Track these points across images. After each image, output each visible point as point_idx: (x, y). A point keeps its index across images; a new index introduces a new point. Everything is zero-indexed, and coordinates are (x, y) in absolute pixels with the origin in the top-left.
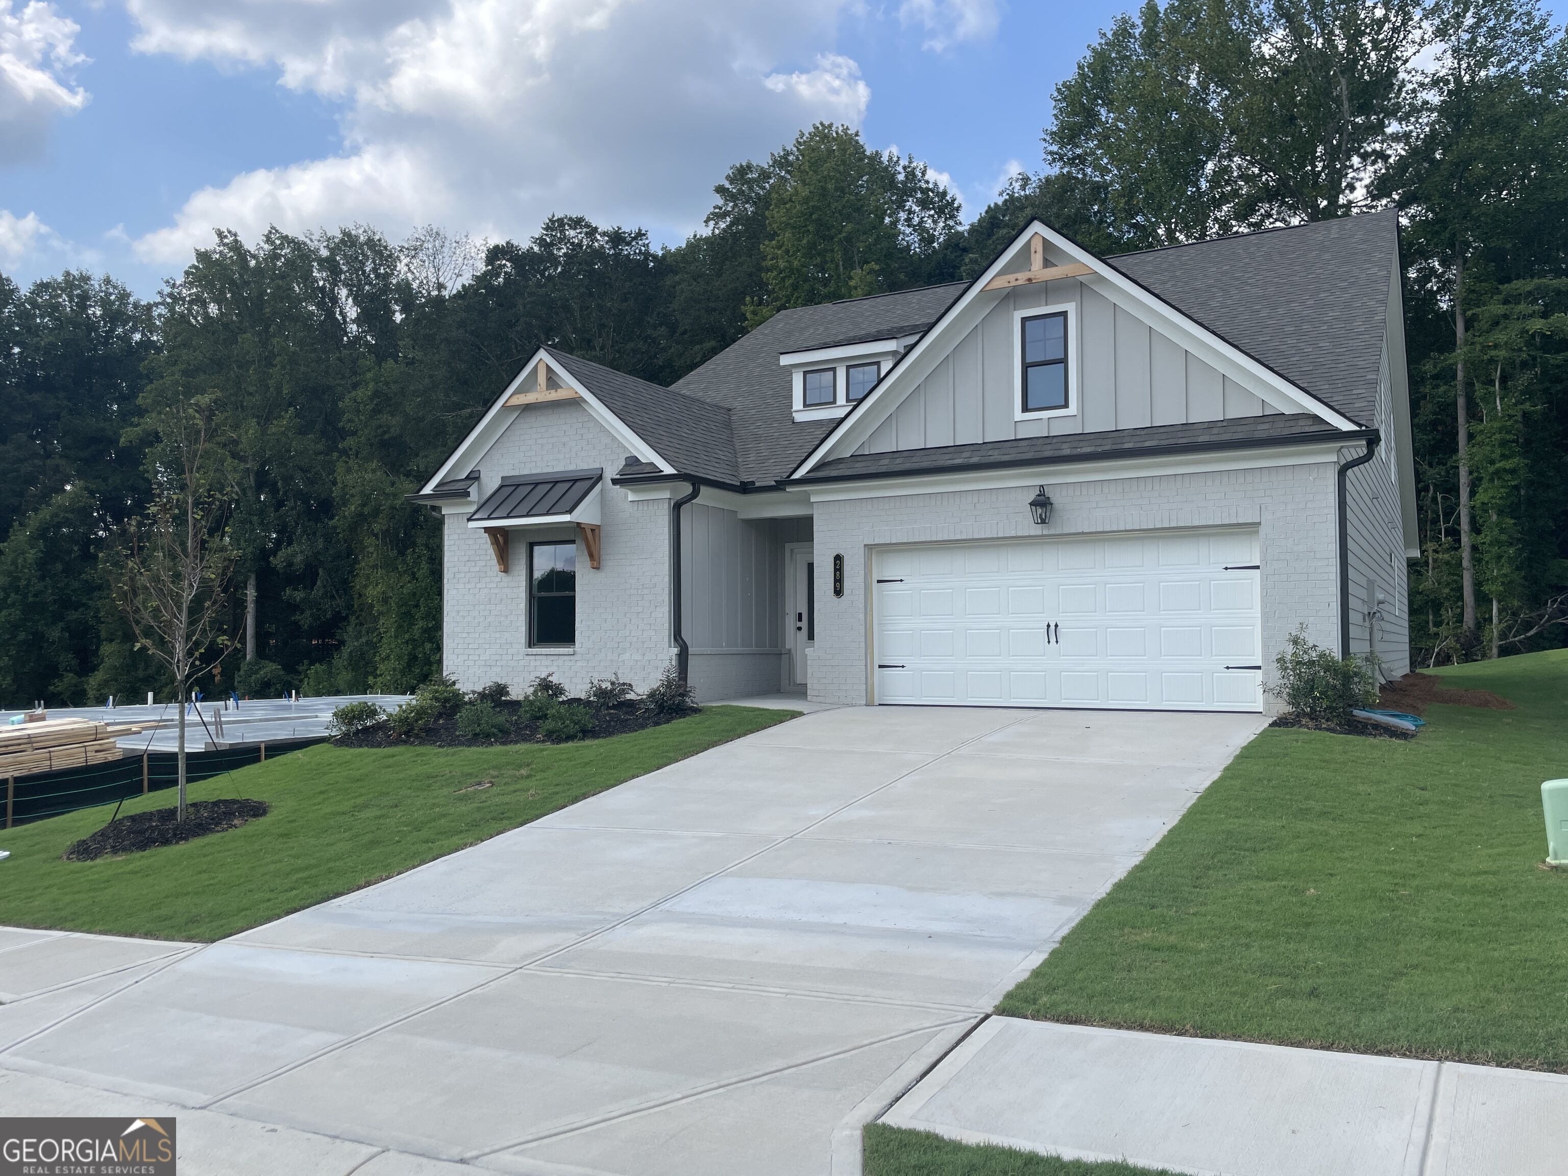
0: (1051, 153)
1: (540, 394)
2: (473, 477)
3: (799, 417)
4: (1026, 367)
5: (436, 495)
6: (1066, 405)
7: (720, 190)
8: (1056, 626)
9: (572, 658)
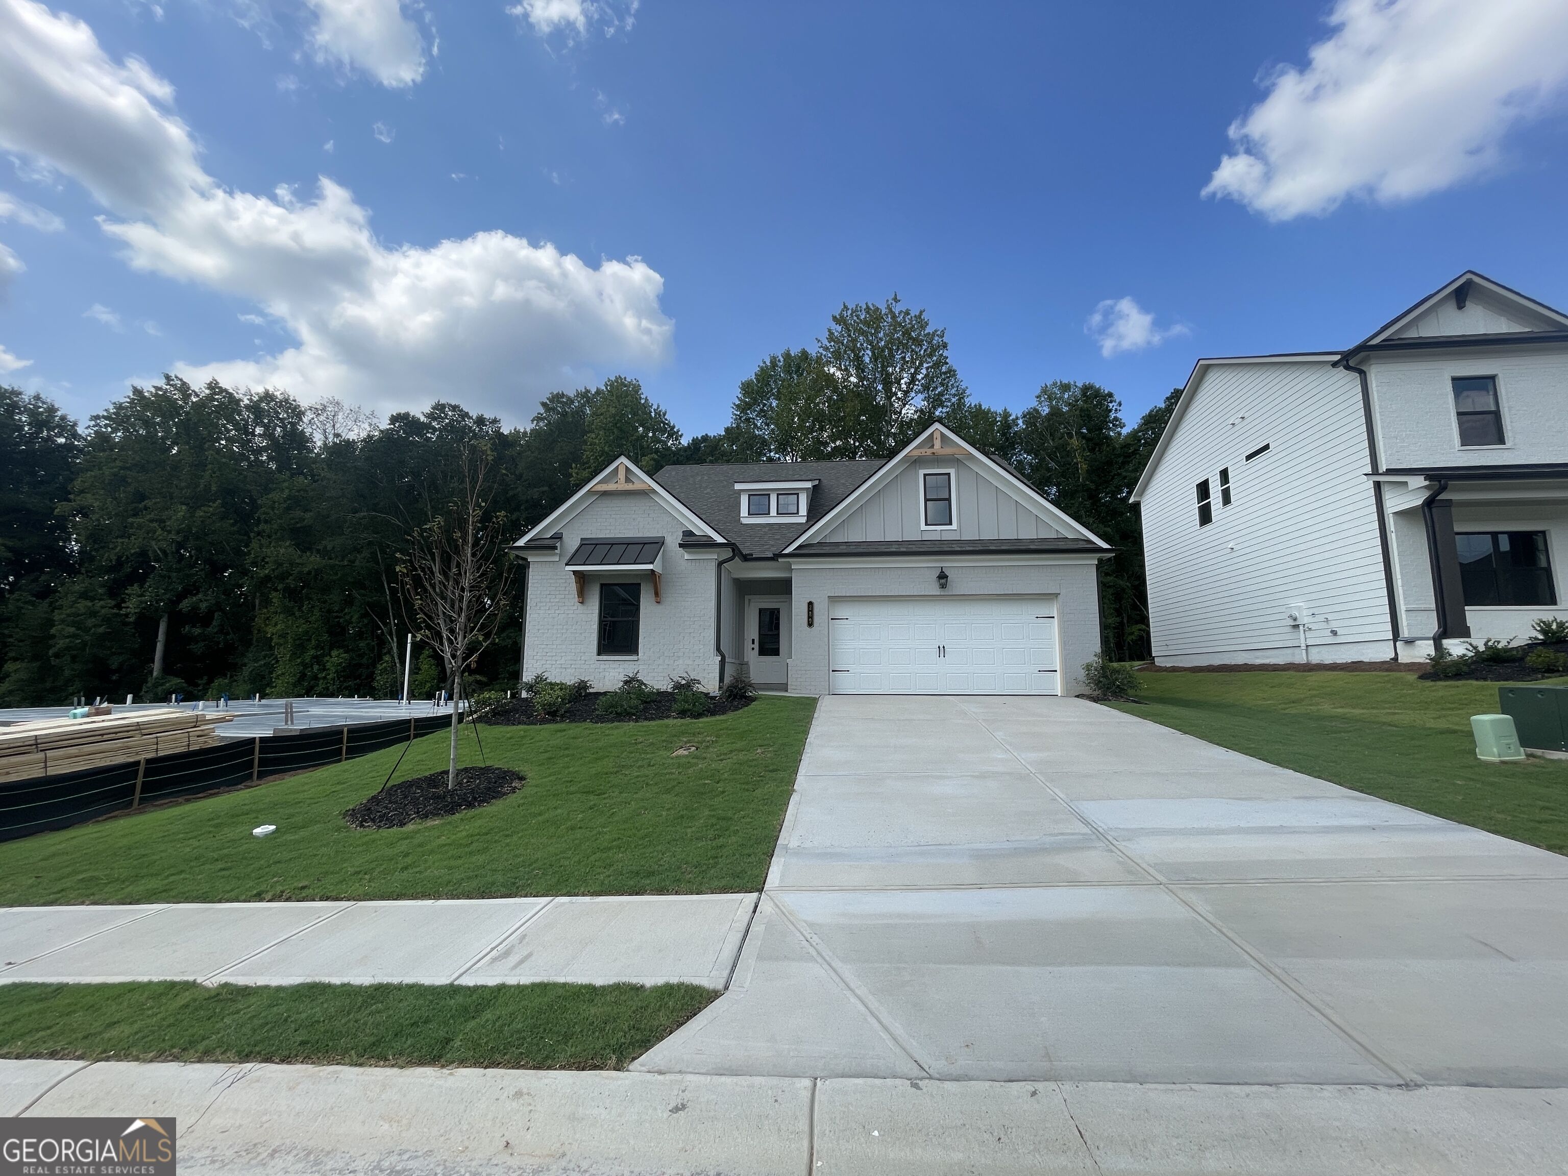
0: (736, 415)
1: (622, 486)
2: (558, 537)
3: (745, 521)
4: (926, 500)
5: (527, 547)
6: (951, 524)
7: (544, 405)
8: (944, 647)
9: (635, 662)
